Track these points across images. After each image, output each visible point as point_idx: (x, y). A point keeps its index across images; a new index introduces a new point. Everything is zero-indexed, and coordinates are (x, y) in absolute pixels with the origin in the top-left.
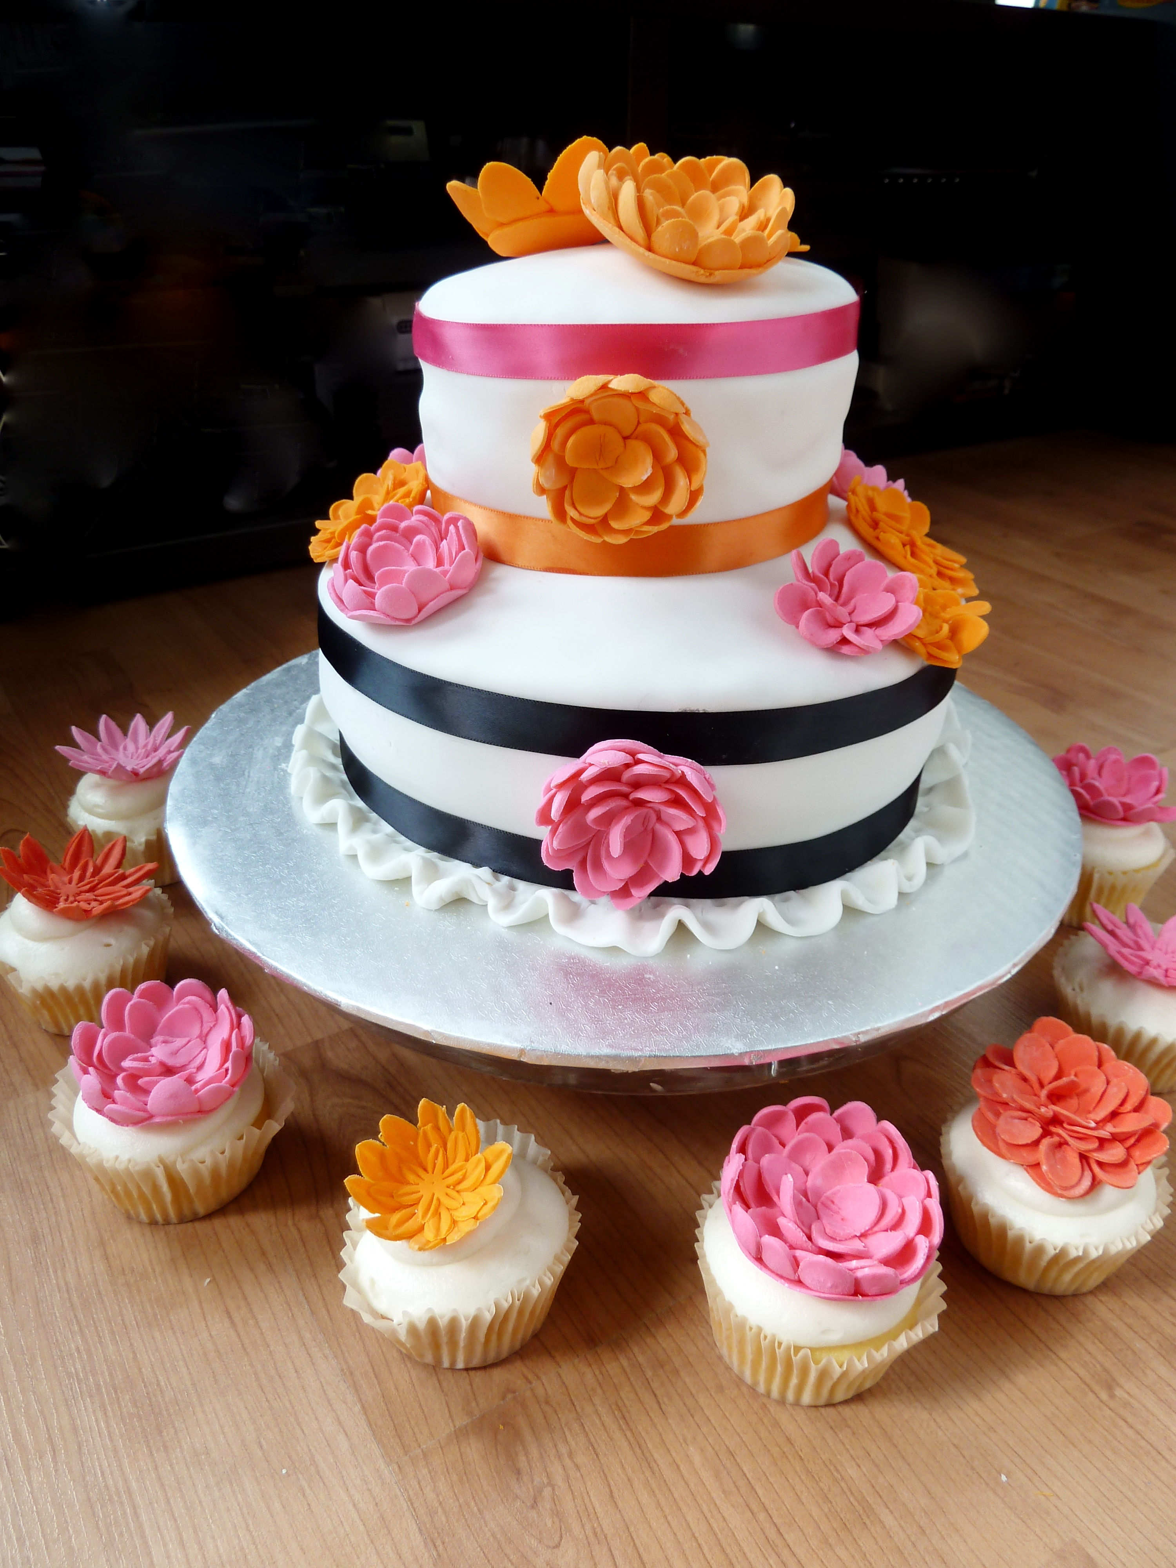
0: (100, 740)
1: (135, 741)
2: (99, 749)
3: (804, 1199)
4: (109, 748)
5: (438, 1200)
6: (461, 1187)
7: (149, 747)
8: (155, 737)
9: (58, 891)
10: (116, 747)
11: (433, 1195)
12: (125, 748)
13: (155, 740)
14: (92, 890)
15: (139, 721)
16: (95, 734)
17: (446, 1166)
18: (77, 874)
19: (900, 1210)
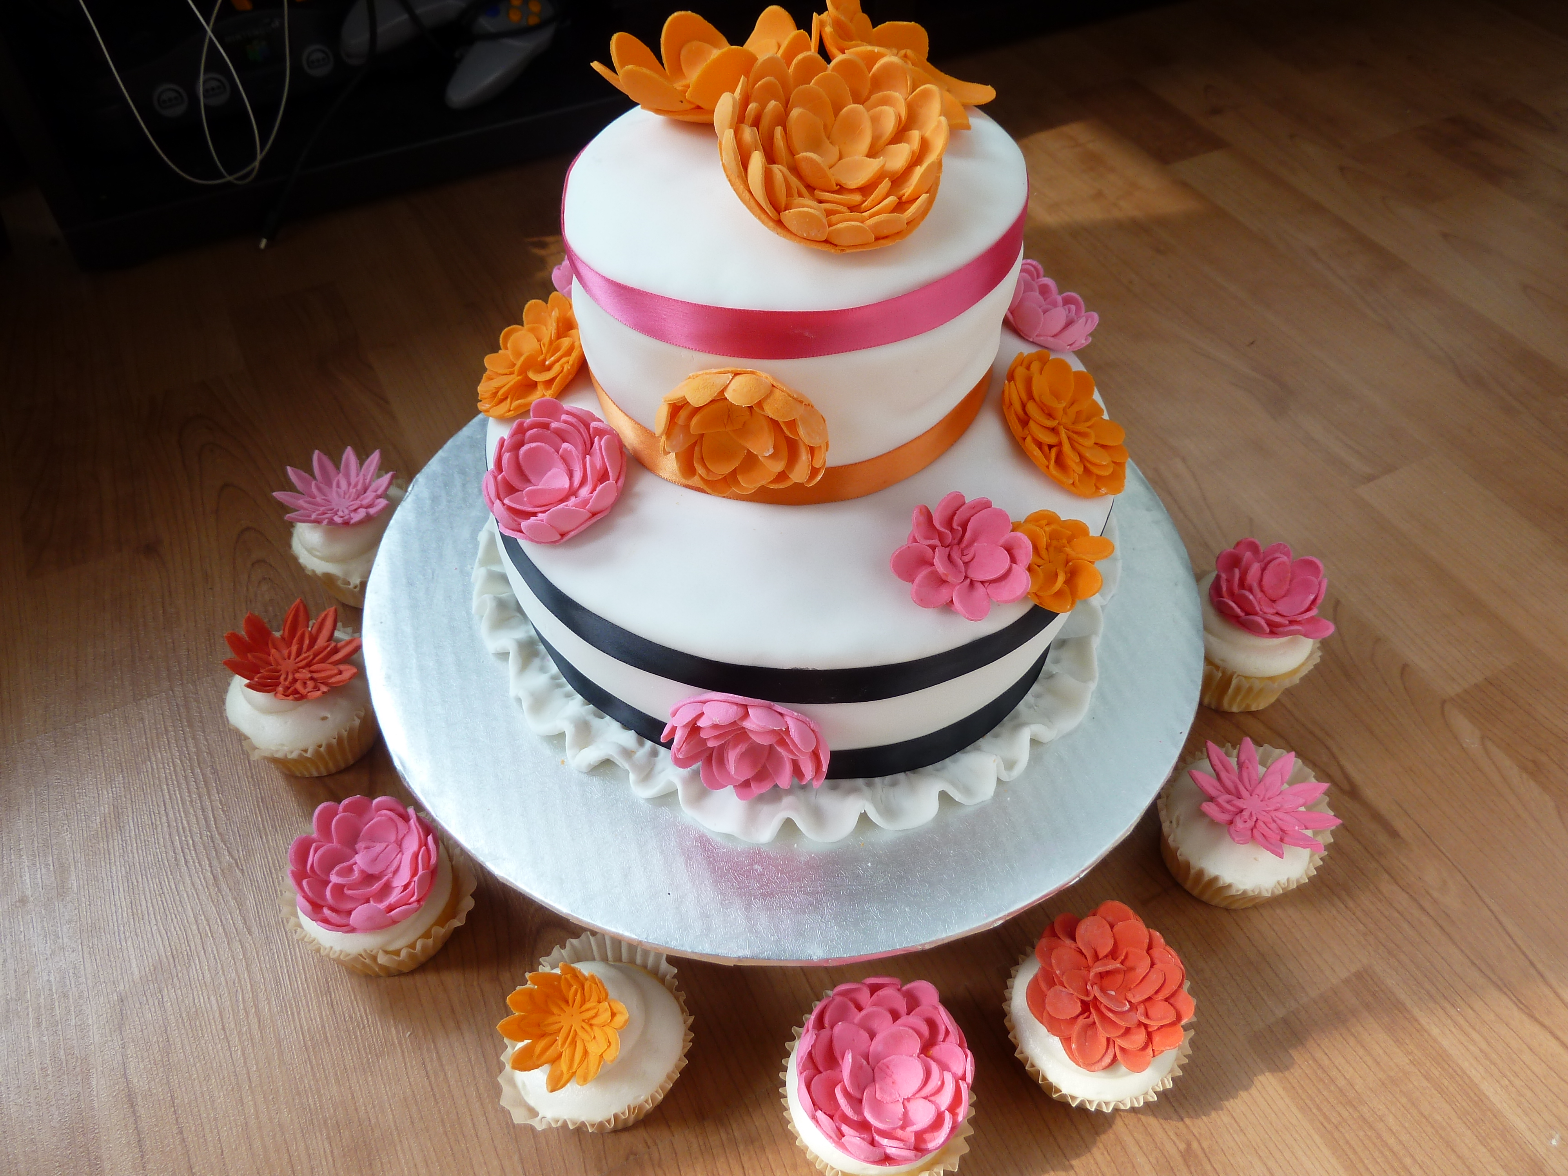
0: (314, 478)
1: (347, 476)
2: (314, 489)
3: (865, 1063)
4: (322, 486)
5: (575, 1031)
6: (593, 1022)
7: (359, 487)
8: (364, 475)
9: (279, 667)
10: (329, 484)
11: (572, 1026)
12: (338, 486)
13: (364, 479)
14: (309, 665)
15: (349, 454)
16: (309, 470)
17: (584, 1002)
18: (294, 648)
19: (939, 1083)
